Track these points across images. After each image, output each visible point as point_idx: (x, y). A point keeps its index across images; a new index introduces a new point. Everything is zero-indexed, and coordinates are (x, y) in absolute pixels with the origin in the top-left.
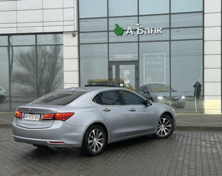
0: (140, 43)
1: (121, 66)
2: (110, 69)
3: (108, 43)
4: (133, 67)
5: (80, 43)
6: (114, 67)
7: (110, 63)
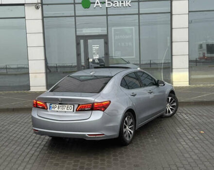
0: (108, 17)
1: (90, 41)
2: (78, 44)
3: (75, 16)
4: (102, 41)
5: (44, 16)
6: (82, 42)
7: (78, 38)
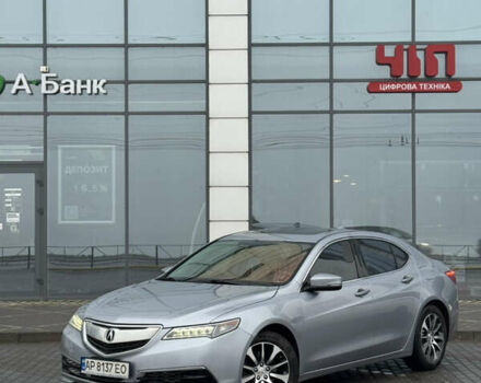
0: (49, 118)
